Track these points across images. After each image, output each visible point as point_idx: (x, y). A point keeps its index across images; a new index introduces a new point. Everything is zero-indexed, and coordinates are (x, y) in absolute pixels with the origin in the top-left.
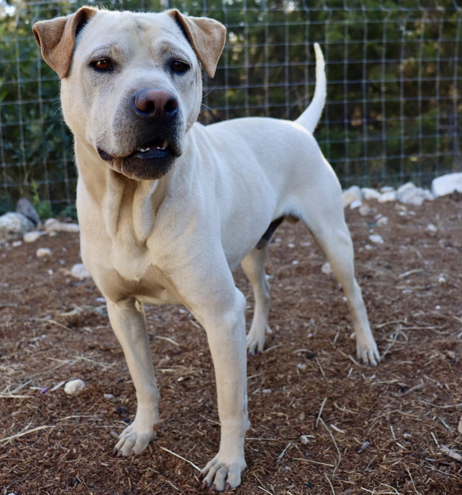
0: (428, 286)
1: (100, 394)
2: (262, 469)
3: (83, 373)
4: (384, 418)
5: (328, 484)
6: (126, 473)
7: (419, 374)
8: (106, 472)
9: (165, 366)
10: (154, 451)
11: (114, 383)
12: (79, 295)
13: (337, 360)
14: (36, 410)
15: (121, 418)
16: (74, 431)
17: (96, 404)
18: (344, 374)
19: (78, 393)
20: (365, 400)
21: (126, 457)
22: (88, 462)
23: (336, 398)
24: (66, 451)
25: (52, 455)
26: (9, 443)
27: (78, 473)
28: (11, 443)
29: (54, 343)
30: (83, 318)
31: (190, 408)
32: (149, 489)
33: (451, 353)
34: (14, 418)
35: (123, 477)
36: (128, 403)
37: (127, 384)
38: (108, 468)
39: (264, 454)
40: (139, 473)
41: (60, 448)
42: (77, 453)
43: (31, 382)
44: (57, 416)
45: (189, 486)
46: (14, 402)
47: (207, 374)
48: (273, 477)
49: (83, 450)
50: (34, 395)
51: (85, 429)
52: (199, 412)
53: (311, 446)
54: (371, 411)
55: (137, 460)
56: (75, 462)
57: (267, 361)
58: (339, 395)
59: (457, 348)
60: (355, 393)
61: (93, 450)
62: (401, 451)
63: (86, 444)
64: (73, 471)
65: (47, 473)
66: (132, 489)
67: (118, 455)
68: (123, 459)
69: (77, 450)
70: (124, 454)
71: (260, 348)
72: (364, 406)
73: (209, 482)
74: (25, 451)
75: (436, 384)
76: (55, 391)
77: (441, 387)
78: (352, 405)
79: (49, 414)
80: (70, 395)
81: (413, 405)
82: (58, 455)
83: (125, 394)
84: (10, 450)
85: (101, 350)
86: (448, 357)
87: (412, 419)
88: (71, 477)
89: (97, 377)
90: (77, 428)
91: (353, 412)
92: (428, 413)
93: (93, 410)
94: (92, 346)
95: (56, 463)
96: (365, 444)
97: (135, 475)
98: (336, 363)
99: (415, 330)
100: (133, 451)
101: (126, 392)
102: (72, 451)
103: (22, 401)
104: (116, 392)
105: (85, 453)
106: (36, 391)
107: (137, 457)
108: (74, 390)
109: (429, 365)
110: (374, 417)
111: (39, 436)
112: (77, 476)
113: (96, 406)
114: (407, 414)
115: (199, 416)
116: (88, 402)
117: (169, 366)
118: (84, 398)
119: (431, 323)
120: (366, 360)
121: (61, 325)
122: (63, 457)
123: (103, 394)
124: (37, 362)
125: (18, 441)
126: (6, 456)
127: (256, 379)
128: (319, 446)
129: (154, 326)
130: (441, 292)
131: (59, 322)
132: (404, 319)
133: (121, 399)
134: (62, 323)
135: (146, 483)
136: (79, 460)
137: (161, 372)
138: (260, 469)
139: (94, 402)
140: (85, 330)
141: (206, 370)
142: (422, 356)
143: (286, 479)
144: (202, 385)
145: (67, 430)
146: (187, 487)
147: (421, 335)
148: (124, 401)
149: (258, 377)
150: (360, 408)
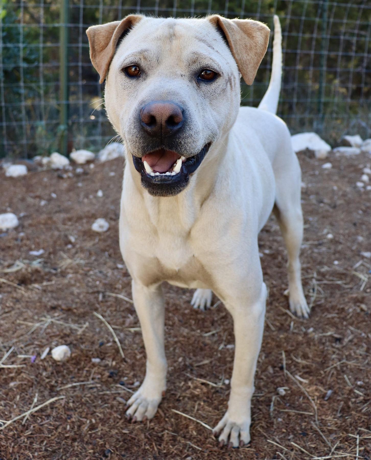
0: (321, 242)
1: (88, 359)
2: (264, 424)
3: (62, 338)
4: (336, 368)
5: (317, 431)
6: (148, 438)
7: (346, 326)
8: (129, 438)
9: (132, 325)
10: (165, 414)
11: (97, 347)
12: (9, 247)
13: (279, 315)
14: (34, 380)
15: (116, 382)
16: (83, 400)
17: (87, 369)
18: (288, 328)
19: (66, 358)
20: (315, 352)
21: (141, 422)
22: (110, 431)
23: (291, 351)
24: (86, 422)
25: (74, 427)
26: (27, 419)
27: (107, 443)
28: (29, 418)
29: (15, 304)
30: (30, 275)
31: (175, 367)
32: (175, 452)
33: (364, 306)
34: (15, 389)
35: (147, 443)
36: (116, 365)
37: (108, 347)
38: (130, 435)
39: (259, 409)
40: (158, 437)
41: (79, 419)
42: (96, 423)
43: (14, 349)
44: (56, 384)
45: (211, 446)
46: (6, 372)
47: (172, 331)
48: (273, 430)
49: (100, 419)
50: (25, 364)
51: (92, 397)
52: (183, 371)
53: (287, 397)
54: (322, 361)
55: (152, 424)
56: (97, 432)
57: (219, 317)
58: (293, 348)
59: (366, 301)
60: (305, 345)
61: (109, 418)
62: (362, 398)
63: (100, 413)
64: (101, 442)
65: (78, 446)
66: (159, 452)
67: (133, 420)
68: (139, 424)
69: (96, 420)
70: (139, 419)
71: (209, 304)
72: (315, 357)
73: (226, 440)
74: (46, 425)
75: (361, 334)
76: (45, 359)
77: (366, 337)
78: (305, 357)
79: (48, 383)
80: (59, 361)
81: (353, 354)
82: (79, 427)
83: (109, 357)
84: (32, 427)
85: (62, 310)
86: (362, 310)
87: (357, 367)
88: (102, 448)
89: (77, 340)
90: (85, 396)
91: (308, 363)
92: (367, 361)
93: (86, 376)
94: (53, 306)
95: (80, 435)
96: (329, 392)
97: (155, 438)
98: (279, 318)
99: (325, 284)
100: (146, 416)
101: (109, 355)
102: (91, 421)
103: (15, 371)
104: (101, 355)
105: (103, 421)
106: (25, 359)
107: (151, 421)
108: (62, 356)
109: (351, 317)
110: (328, 367)
111: (52, 408)
112: (107, 446)
113: (87, 371)
114: (352, 363)
115: (184, 375)
116: (79, 367)
117: (135, 325)
118: (74, 364)
119: (337, 277)
120: (299, 314)
121: (11, 283)
122: (85, 428)
123: (90, 358)
124: (7, 326)
125: (34, 416)
126: (30, 433)
127: (216, 335)
128: (294, 396)
129: (100, 282)
130: (333, 247)
131: (8, 280)
132: (313, 274)
133: (107, 362)
134: (12, 281)
135: (171, 447)
136: (99, 429)
137: (130, 331)
138: (261, 423)
139: (85, 367)
140: (34, 287)
141: (170, 327)
142: (343, 309)
143: (284, 430)
144: (172, 342)
145: (77, 400)
146: (210, 447)
147: (332, 288)
148: (112, 364)
149: (217, 333)
150: (313, 360)
